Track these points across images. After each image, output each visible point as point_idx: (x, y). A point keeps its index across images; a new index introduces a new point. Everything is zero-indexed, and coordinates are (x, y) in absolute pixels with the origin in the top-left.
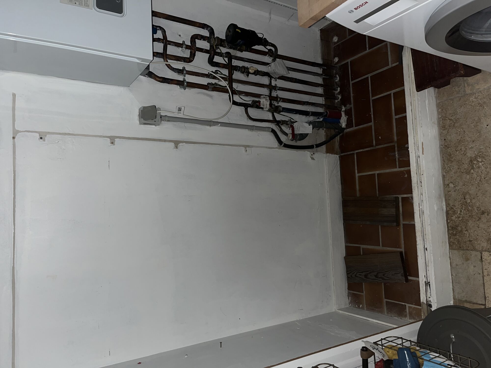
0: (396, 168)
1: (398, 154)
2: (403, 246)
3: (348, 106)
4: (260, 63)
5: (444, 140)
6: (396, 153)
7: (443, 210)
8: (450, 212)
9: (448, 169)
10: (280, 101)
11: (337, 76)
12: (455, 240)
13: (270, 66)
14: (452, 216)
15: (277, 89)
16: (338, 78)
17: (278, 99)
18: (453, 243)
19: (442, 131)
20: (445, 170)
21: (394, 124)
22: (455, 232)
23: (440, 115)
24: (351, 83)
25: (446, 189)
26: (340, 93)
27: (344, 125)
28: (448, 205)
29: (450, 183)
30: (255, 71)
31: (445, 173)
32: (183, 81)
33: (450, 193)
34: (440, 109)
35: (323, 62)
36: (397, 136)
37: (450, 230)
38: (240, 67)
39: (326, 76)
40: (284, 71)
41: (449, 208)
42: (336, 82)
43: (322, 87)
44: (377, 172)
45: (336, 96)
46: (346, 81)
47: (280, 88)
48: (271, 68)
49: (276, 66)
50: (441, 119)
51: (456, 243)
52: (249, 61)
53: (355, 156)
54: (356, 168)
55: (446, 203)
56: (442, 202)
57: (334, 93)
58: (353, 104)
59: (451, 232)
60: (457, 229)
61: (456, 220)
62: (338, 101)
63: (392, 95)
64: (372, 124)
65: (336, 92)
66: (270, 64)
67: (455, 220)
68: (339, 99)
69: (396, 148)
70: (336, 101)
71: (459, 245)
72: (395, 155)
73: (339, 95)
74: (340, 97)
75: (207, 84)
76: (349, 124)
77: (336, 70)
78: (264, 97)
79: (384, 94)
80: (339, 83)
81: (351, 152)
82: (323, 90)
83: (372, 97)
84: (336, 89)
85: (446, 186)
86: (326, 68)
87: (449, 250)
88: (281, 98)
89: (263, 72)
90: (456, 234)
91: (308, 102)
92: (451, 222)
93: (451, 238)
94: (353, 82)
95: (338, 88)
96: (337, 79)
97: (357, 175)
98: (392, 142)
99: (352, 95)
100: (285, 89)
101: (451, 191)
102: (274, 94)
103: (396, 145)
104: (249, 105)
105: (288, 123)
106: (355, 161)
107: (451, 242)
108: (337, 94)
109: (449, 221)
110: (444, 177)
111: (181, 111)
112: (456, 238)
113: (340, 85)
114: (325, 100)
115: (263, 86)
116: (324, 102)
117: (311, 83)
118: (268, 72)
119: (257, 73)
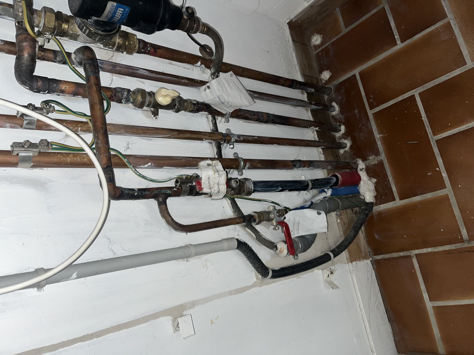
3: (373, 160)
4: (184, 81)
10: (245, 166)
11: (334, 104)
13: (209, 87)
15: (233, 140)
16: (337, 109)
17: (239, 163)
24: (370, 113)
26: (345, 136)
27: (370, 198)
30: (173, 100)
35: (305, 80)
38: (129, 91)
39: (318, 106)
40: (243, 97)
42: (333, 116)
43: (316, 127)
45: (337, 141)
46: (356, 111)
47: (239, 136)
48: (211, 92)
49: (222, 88)
52: (153, 75)
53: (415, 260)
54: (423, 287)
57: (334, 137)
58: (384, 154)
62: (345, 151)
65: (338, 135)
66: (207, 82)
68: (346, 147)
70: (342, 151)
73: (345, 139)
74: (348, 143)
75: (10, 149)
76: (385, 196)
77: (330, 94)
78: (209, 165)
80: (341, 116)
81: (403, 254)
82: (315, 133)
83: (434, 134)
84: (338, 128)
88: (246, 161)
89: (195, 102)
91: (300, 161)
94: (375, 112)
95: (340, 126)
96: (335, 111)
97: (430, 304)
99: (377, 136)
100: (250, 138)
102: (228, 152)
104: (169, 192)
105: (272, 216)
106: (415, 271)
108: (340, 138)
113: (343, 121)
114: (324, 153)
115: (200, 136)
116: (323, 156)
117: (296, 121)
118: (207, 102)
119: (179, 104)
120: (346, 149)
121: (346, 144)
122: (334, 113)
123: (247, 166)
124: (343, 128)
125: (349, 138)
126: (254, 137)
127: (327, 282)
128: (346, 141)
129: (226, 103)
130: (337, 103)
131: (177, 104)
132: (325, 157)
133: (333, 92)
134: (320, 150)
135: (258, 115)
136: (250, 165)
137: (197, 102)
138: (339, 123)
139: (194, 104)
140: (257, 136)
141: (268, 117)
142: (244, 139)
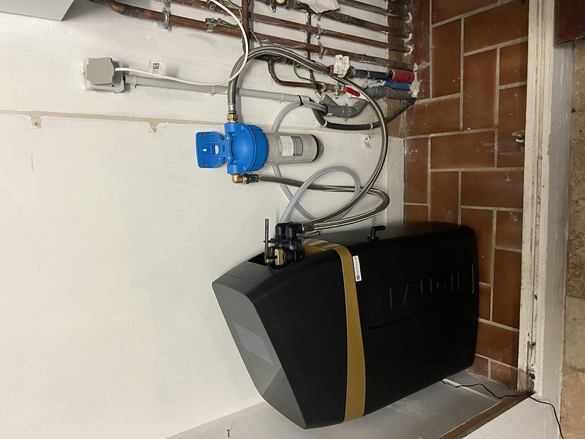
0: (494, 167)
1: (498, 145)
2: (492, 280)
3: (424, 65)
5: (579, 131)
6: (496, 144)
7: (564, 239)
8: (574, 243)
9: (579, 177)
10: (324, 52)
11: (410, 14)
12: (576, 283)
14: (577, 249)
15: (320, 32)
16: (411, 18)
17: (320, 49)
18: (573, 287)
19: (577, 116)
20: (575, 178)
21: (497, 99)
22: (578, 273)
23: (577, 90)
24: (431, 27)
25: (572, 208)
26: (410, 43)
27: (415, 94)
28: (572, 232)
29: (580, 199)
31: (573, 184)
32: (162, 13)
33: (579, 214)
34: (578, 81)
36: (500, 117)
37: (570, 268)
39: (393, 14)
40: (332, 2)
41: (574, 237)
42: (406, 24)
43: (386, 32)
44: (461, 170)
45: (405, 46)
46: (423, 23)
47: (324, 30)
50: (579, 98)
51: (579, 288)
53: (429, 141)
54: (429, 159)
55: (570, 227)
56: (565, 227)
57: (403, 41)
58: (431, 62)
59: (571, 271)
60: (582, 268)
61: (583, 256)
62: (408, 55)
63: (498, 51)
64: (461, 95)
65: (406, 40)
67: (581, 255)
69: (496, 137)
70: (406, 54)
71: (582, 292)
72: (494, 146)
73: (410, 45)
75: (204, 21)
76: (424, 94)
77: (409, 4)
79: (484, 49)
80: (412, 25)
81: (424, 136)
82: (387, 36)
83: (465, 52)
84: (407, 34)
85: (572, 203)
87: (565, 297)
88: (325, 48)
89: (299, 3)
90: (579, 276)
91: (365, 55)
92: (575, 257)
93: (571, 280)
94: (435, 26)
95: (409, 33)
96: (409, 20)
97: (430, 171)
98: (491, 126)
99: (431, 46)
100: (332, 33)
101: (581, 212)
102: (315, 41)
103: (496, 131)
104: (275, 59)
105: (335, 88)
106: (428, 148)
107: (570, 286)
108: (407, 44)
109: (570, 255)
110: (570, 188)
111: (158, 68)
112: (579, 280)
113: (412, 29)
114: (390, 54)
115: (298, 27)
116: (388, 56)
117: (371, 25)
118: (307, 3)
119: (289, 3)
120: (409, 53)
121: (410, 49)
122: (408, 22)
123: (325, 52)
124: (411, 35)
125: (413, 44)
126: (334, 33)
127: (365, 143)
128: (410, 47)
129: (319, 5)
130: (412, 14)
131: (288, 3)
132: (390, 57)
133: (411, 3)
134: (388, 51)
135: (341, 17)
136: (328, 52)
137: (301, 2)
138: (410, 31)
139: (298, 4)
140: (338, 32)
141: (348, 19)
142: (327, 33)
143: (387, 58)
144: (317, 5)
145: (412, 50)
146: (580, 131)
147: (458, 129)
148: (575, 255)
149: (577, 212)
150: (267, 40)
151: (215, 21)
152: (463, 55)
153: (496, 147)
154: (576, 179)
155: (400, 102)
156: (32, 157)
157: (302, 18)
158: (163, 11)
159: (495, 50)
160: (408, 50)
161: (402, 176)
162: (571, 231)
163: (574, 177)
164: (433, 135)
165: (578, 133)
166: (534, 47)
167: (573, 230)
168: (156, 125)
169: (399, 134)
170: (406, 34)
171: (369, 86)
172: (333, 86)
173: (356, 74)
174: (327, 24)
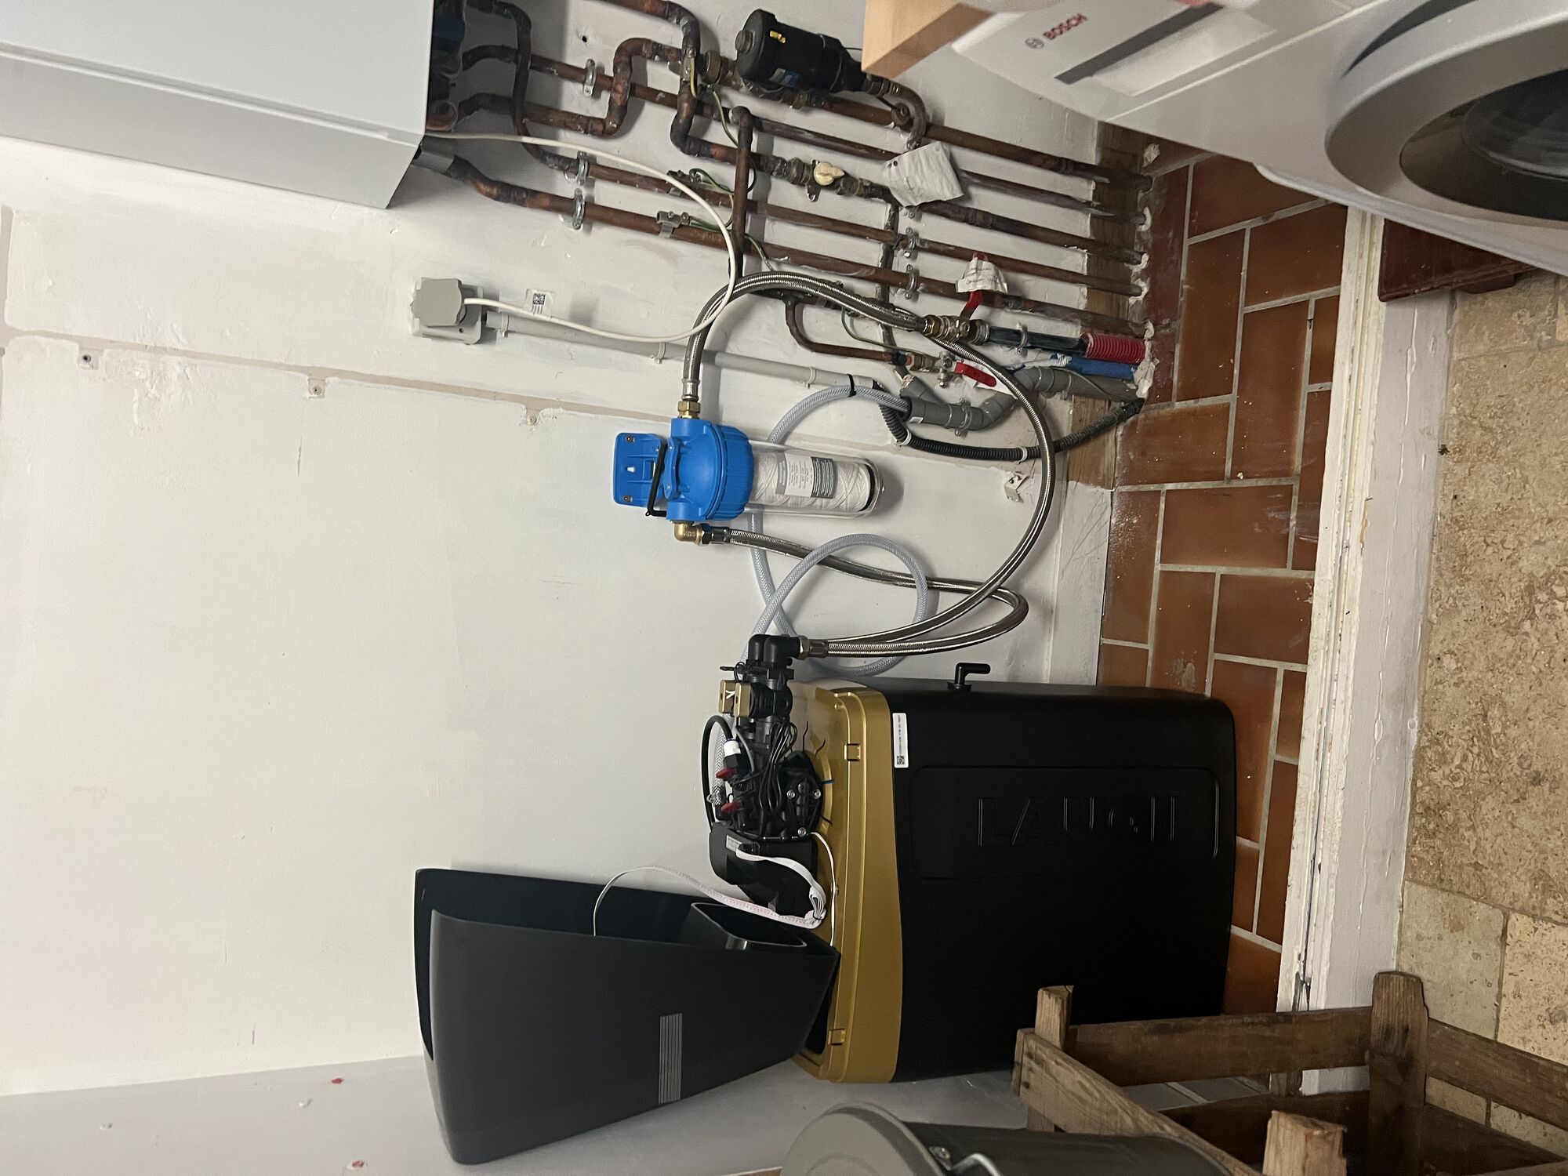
0: (1286, 567)
1: (1297, 517)
2: (1263, 835)
3: (1166, 325)
4: (860, 151)
5: (1452, 497)
6: (1293, 515)
7: (1404, 743)
8: (1429, 755)
9: (1447, 602)
10: (917, 288)
11: (1147, 212)
12: (1428, 851)
13: (895, 163)
14: (1433, 769)
15: (911, 246)
16: (1149, 221)
17: (908, 281)
18: (1421, 860)
19: (1451, 463)
20: (1437, 604)
21: (1302, 413)
22: (1431, 826)
23: (1453, 405)
24: (1187, 242)
25: (1428, 672)
26: (1144, 274)
27: (1143, 391)
28: (1426, 730)
29: (1445, 653)
30: (836, 180)
31: (1434, 616)
32: (572, 200)
33: (1440, 687)
34: (1458, 385)
35: (1103, 159)
36: (1304, 456)
37: (1418, 814)
38: (784, 161)
39: (1105, 211)
40: (943, 180)
41: (1428, 741)
42: (1139, 233)
43: (1083, 249)
44: (1220, 570)
45: (1132, 281)
46: (1170, 233)
47: (923, 242)
48: (897, 171)
49: (916, 166)
50: (1456, 422)
51: (1431, 864)
52: (820, 140)
53: (1163, 499)
54: (1159, 541)
55: (1422, 717)
56: (1407, 715)
58: (1182, 320)
59: (1420, 821)
60: (1440, 816)
61: (1445, 786)
62: (1137, 302)
63: (1312, 306)
64: (1231, 399)
65: (1136, 269)
66: (897, 155)
67: (1439, 784)
68: (1140, 295)
69: (1295, 498)
70: (1132, 300)
71: (1438, 872)
72: (1289, 519)
73: (1143, 280)
74: (1145, 288)
75: (656, 216)
76: (1161, 391)
77: (1147, 190)
79: (1285, 299)
80: (1150, 237)
81: (1152, 487)
82: (1087, 257)
83: (1247, 304)
84: (1135, 257)
85: (1430, 661)
86: (1106, 180)
87: (1404, 883)
88: (919, 279)
89: (868, 184)
90: (1434, 833)
91: (1019, 298)
92: (1427, 788)
93: (1417, 842)
94: (1194, 243)
95: (1142, 254)
96: (1142, 224)
97: (1158, 567)
98: (1286, 473)
99: (1183, 285)
100: (941, 248)
101: (1446, 684)
102: (902, 262)
103: (1296, 487)
105: (937, 364)
106: (1158, 516)
107: (1413, 857)
108: (1137, 276)
109: (1419, 784)
110: (1428, 627)
111: (543, 304)
112: (1433, 845)
113: (1150, 246)
114: (1089, 297)
115: (862, 233)
116: (1086, 301)
117: (1040, 233)
118: (887, 184)
119: (844, 185)
120: (1140, 298)
121: (1141, 290)
122: (1143, 228)
123: (920, 288)
124: (1145, 258)
125: (1149, 279)
126: (948, 247)
127: (1006, 489)
128: (1142, 284)
129: (915, 190)
130: (1151, 212)
131: (841, 185)
132: (1088, 305)
133: (1151, 189)
134: (1085, 290)
135: (967, 214)
136: (926, 288)
137: (872, 184)
138: (1144, 249)
139: (866, 187)
140: (956, 247)
141: (984, 218)
142: (931, 247)
143: (1082, 307)
144: (911, 189)
145: (1145, 291)
146: (1455, 497)
147: (1221, 477)
148: (1429, 785)
149: (1437, 683)
150: (786, 258)
151: (676, 217)
152: (1244, 310)
153: (1293, 523)
154: (1440, 606)
155: (1109, 406)
156: (300, 449)
157: (876, 214)
158: (575, 195)
159: (1306, 303)
160: (1137, 291)
161: (1101, 575)
162: (1424, 725)
163: (1436, 601)
164: (1170, 486)
165: (1450, 502)
166: (1350, 305)
167: (1427, 725)
168: (539, 411)
169: (1100, 478)
170: (1133, 256)
171: (1026, 365)
172: (935, 359)
173: (989, 336)
174: (934, 228)
